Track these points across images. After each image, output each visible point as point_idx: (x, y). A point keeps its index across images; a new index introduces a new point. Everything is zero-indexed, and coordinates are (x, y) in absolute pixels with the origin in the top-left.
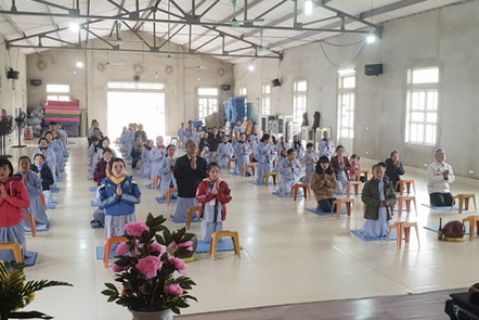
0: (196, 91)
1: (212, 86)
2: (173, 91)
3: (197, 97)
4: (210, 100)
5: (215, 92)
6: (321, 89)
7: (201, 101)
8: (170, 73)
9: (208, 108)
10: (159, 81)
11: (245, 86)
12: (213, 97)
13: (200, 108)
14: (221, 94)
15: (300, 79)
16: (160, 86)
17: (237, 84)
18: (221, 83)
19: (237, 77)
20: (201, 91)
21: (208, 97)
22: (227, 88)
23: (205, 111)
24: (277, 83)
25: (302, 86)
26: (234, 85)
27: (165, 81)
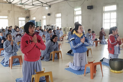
0: (18, 19)
1: (23, 17)
2: (11, 18)
3: (18, 20)
4: (23, 21)
5: (24, 19)
6: (67, 15)
7: (20, 22)
8: (9, 13)
9: (22, 24)
10: (6, 15)
11: (35, 17)
12: (23, 20)
13: (20, 24)
14: (26, 19)
15: (58, 13)
16: (6, 17)
17: (31, 16)
18: (26, 16)
19: (31, 14)
20: (20, 19)
21: (22, 21)
22: (28, 17)
23: (21, 25)
24: (49, 15)
25: (59, 15)
26: (30, 17)
27: (8, 16)
